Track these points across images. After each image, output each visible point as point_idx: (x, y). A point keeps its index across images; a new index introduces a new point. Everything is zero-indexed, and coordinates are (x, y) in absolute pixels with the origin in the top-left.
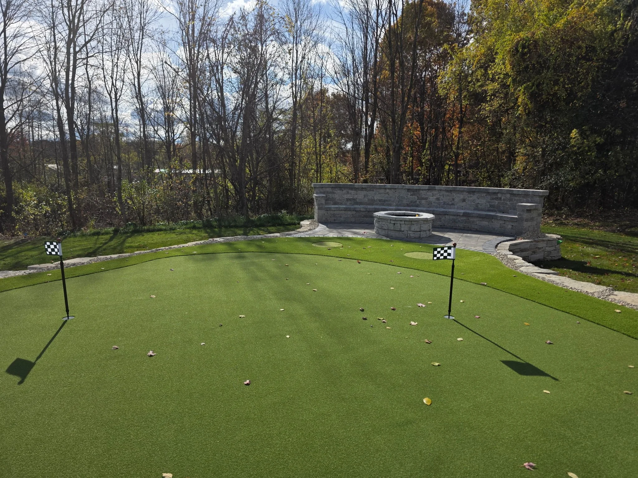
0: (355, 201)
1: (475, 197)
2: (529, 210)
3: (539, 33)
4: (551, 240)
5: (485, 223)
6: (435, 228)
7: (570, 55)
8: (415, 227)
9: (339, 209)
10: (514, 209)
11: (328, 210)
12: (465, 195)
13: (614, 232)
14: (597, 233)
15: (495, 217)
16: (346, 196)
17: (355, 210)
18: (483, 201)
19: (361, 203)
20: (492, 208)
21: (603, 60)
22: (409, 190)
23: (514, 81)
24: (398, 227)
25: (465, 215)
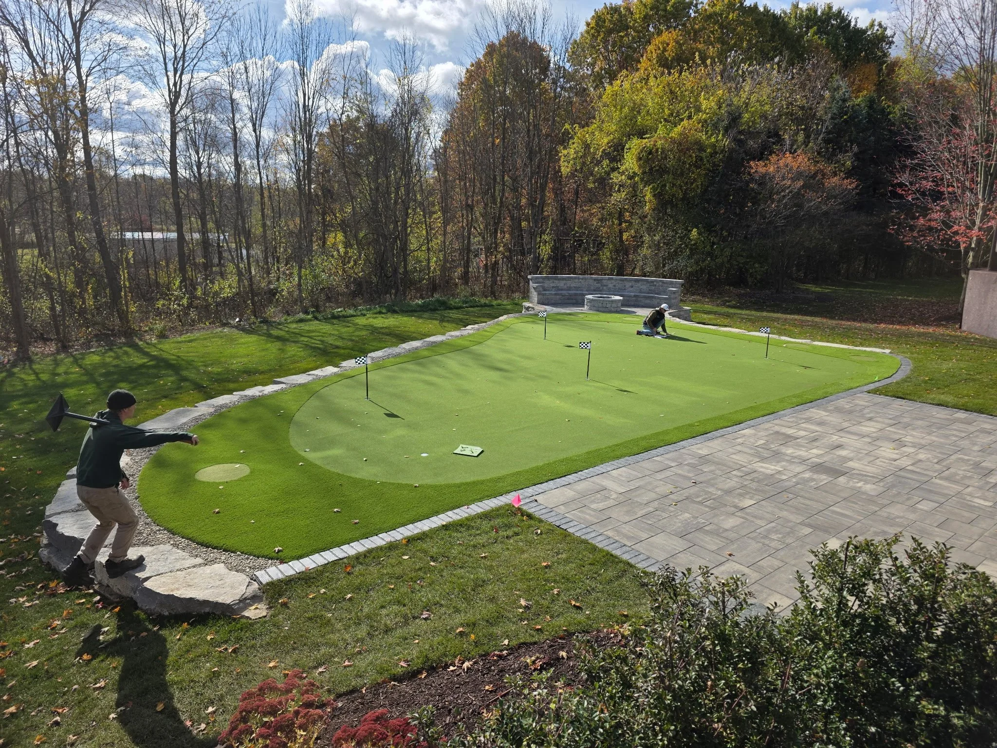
0: (557, 288)
1: (639, 285)
2: (674, 292)
3: (659, 143)
4: (686, 310)
5: (648, 301)
6: (623, 305)
7: (684, 163)
8: (614, 305)
9: (551, 294)
10: (665, 292)
11: (543, 295)
12: (633, 283)
13: (718, 306)
14: (708, 307)
15: (653, 297)
16: (552, 285)
17: (561, 294)
18: (644, 287)
19: (562, 290)
20: (650, 292)
21: (709, 170)
22: (595, 280)
23: (642, 180)
24: (604, 305)
25: (635, 296)
